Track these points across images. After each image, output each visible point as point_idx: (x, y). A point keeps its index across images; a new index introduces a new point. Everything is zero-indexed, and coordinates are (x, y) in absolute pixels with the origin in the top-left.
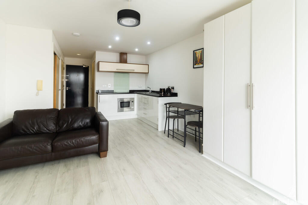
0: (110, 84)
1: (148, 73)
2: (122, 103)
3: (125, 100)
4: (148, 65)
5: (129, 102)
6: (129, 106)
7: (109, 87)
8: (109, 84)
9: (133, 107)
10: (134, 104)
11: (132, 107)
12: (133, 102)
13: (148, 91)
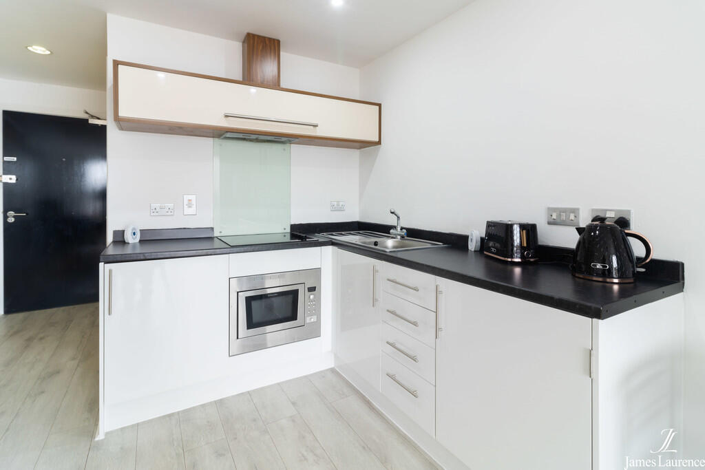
0: (193, 197)
1: (379, 143)
2: (254, 304)
3: (273, 286)
4: (380, 105)
5: (295, 293)
6: (293, 317)
7: (188, 211)
8: (186, 198)
9: (314, 319)
10: (318, 299)
11: (311, 315)
12: (312, 289)
13: (385, 230)
